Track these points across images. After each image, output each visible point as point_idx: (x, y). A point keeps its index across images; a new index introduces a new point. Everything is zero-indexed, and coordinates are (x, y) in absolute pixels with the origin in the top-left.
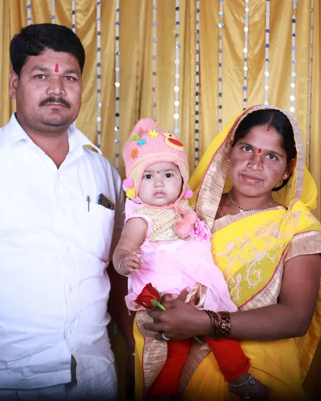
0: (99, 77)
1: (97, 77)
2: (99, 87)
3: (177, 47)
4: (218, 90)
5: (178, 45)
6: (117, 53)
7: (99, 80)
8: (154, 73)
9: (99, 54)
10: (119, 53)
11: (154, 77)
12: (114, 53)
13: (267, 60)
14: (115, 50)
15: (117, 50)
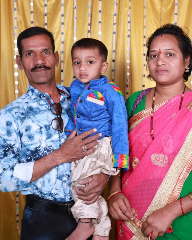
0: (63, 24)
1: (61, 23)
2: (62, 31)
3: (115, 4)
4: (143, 34)
5: (116, 3)
6: (75, 7)
7: (62, 26)
8: (100, 22)
9: (62, 8)
10: (77, 8)
11: (100, 24)
12: (73, 7)
13: (176, 14)
14: (74, 5)
15: (75, 5)
